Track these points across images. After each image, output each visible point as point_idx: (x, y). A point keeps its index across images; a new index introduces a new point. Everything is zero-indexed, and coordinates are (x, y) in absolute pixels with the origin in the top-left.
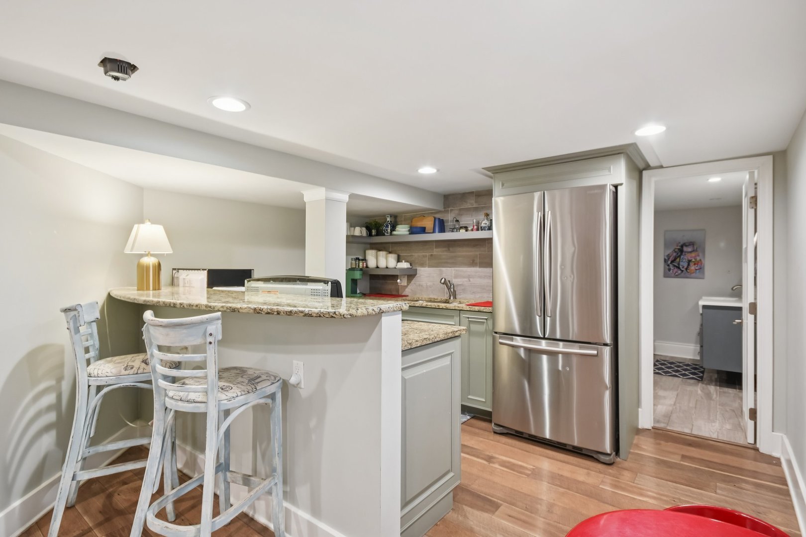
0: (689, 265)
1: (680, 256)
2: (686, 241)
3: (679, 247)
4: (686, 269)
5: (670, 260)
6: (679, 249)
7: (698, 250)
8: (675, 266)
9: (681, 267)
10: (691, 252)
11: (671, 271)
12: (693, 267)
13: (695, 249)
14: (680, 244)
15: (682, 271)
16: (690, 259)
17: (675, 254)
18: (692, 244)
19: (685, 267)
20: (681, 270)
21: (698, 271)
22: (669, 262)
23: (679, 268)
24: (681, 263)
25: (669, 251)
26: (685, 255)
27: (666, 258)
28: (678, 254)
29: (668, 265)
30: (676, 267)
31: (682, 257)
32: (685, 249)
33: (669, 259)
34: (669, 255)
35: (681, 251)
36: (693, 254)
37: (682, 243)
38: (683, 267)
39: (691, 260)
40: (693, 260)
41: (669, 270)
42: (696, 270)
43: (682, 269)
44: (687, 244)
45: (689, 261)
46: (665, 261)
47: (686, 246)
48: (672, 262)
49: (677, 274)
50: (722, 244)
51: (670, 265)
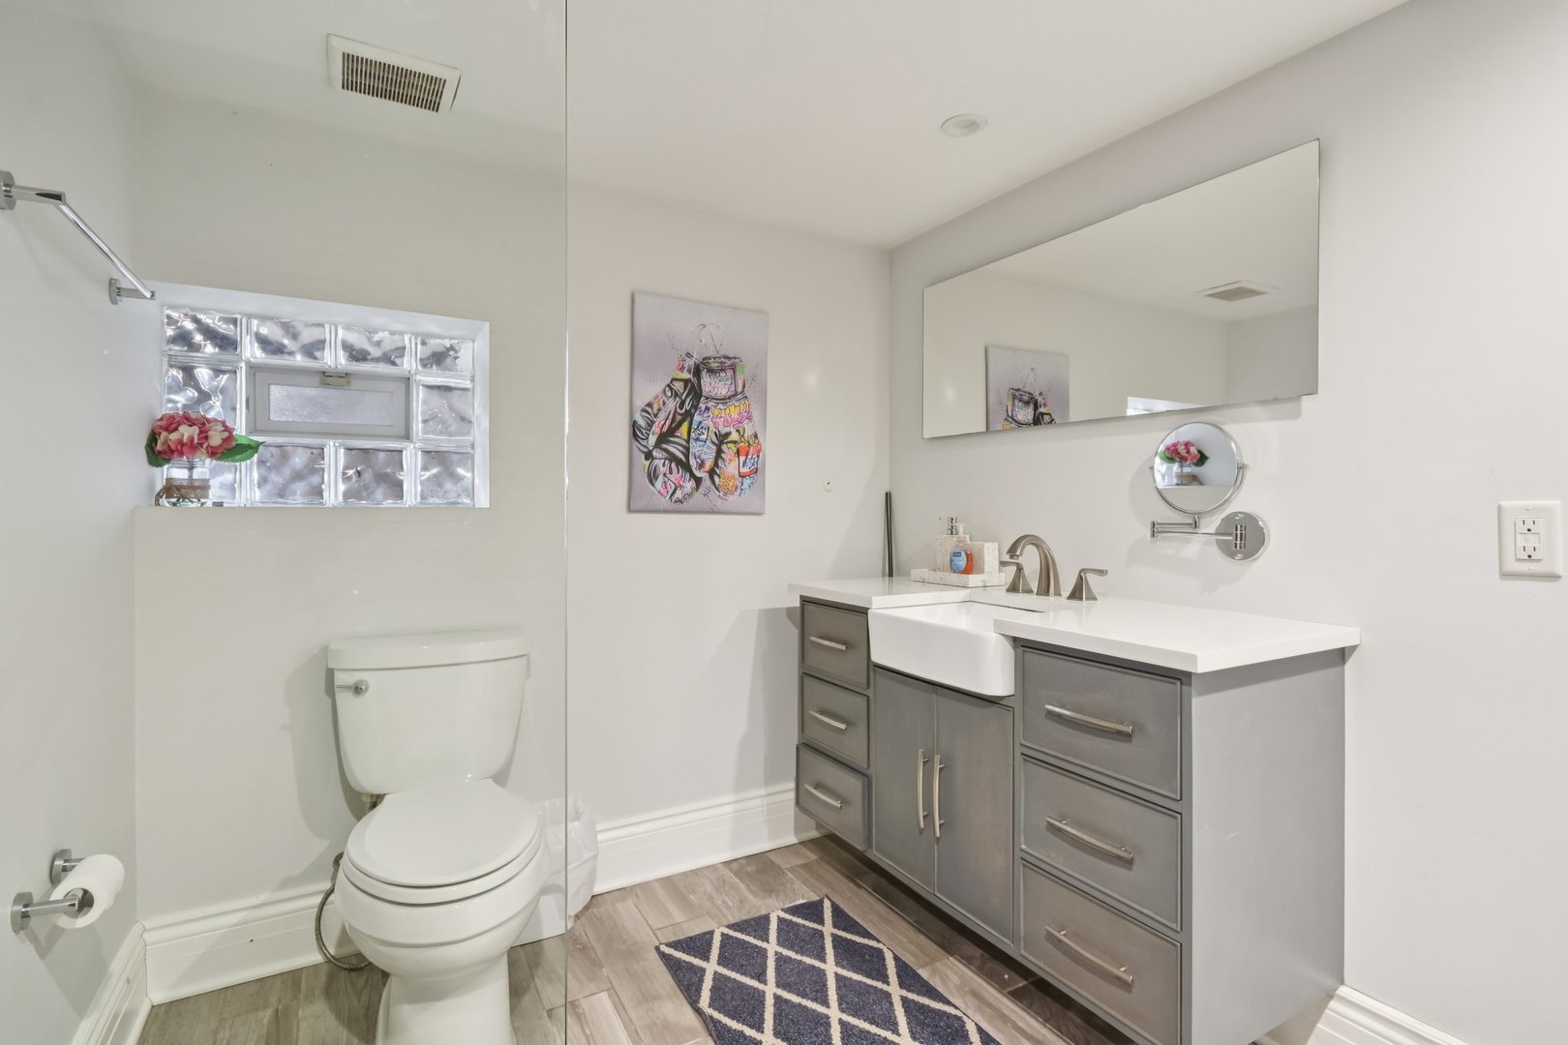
0: (719, 452)
1: (689, 415)
2: (711, 353)
3: (686, 375)
4: (712, 473)
5: (656, 429)
6: (686, 382)
7: (747, 393)
8: (672, 458)
9: (693, 462)
10: (724, 400)
11: (659, 483)
12: (731, 467)
13: (740, 389)
14: (690, 363)
15: (698, 481)
16: (724, 431)
17: (672, 404)
18: (727, 365)
19: (708, 465)
20: (692, 475)
21: (747, 481)
22: (652, 440)
23: (685, 466)
24: (695, 448)
25: (651, 390)
26: (707, 409)
27: (641, 422)
28: (682, 403)
29: (649, 456)
30: (679, 462)
31: (697, 418)
32: (708, 384)
33: (650, 424)
34: (650, 405)
35: (695, 392)
36: (733, 411)
37: (697, 357)
38: (701, 465)
39: (728, 434)
40: (734, 436)
41: (652, 477)
42: (742, 476)
43: (698, 474)
44: (714, 365)
45: (722, 438)
46: (635, 432)
47: (711, 371)
48: (663, 438)
49: (679, 494)
50: (812, 380)
51: (654, 453)
